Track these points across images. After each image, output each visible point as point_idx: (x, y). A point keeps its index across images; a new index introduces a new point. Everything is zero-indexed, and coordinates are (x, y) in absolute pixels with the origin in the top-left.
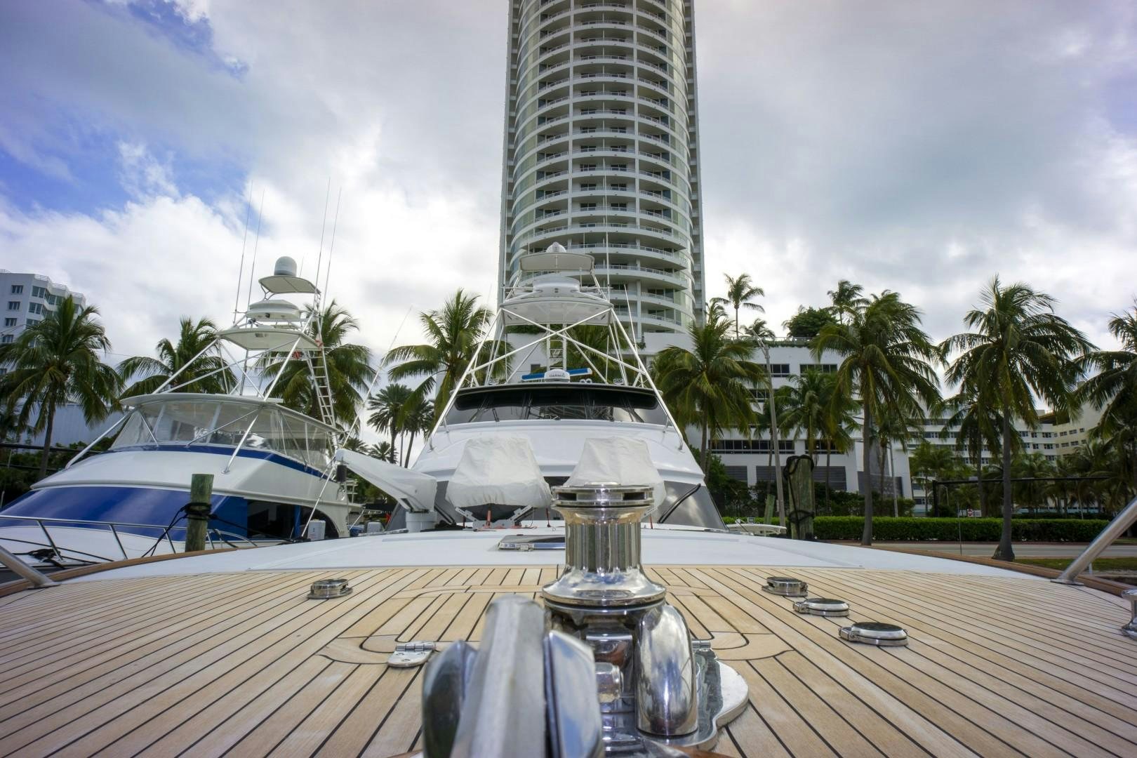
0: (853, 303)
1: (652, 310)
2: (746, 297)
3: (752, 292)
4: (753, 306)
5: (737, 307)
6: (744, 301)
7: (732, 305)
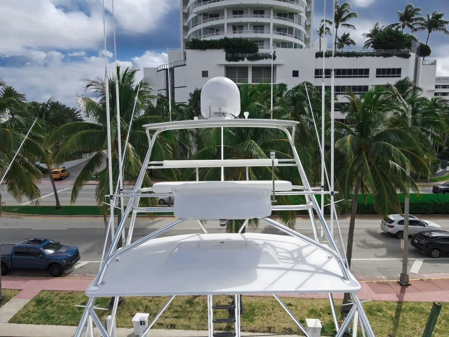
0: (412, 21)
1: (280, 29)
2: (344, 20)
3: (349, 16)
4: (348, 25)
5: (337, 27)
6: (343, 23)
7: (334, 24)
